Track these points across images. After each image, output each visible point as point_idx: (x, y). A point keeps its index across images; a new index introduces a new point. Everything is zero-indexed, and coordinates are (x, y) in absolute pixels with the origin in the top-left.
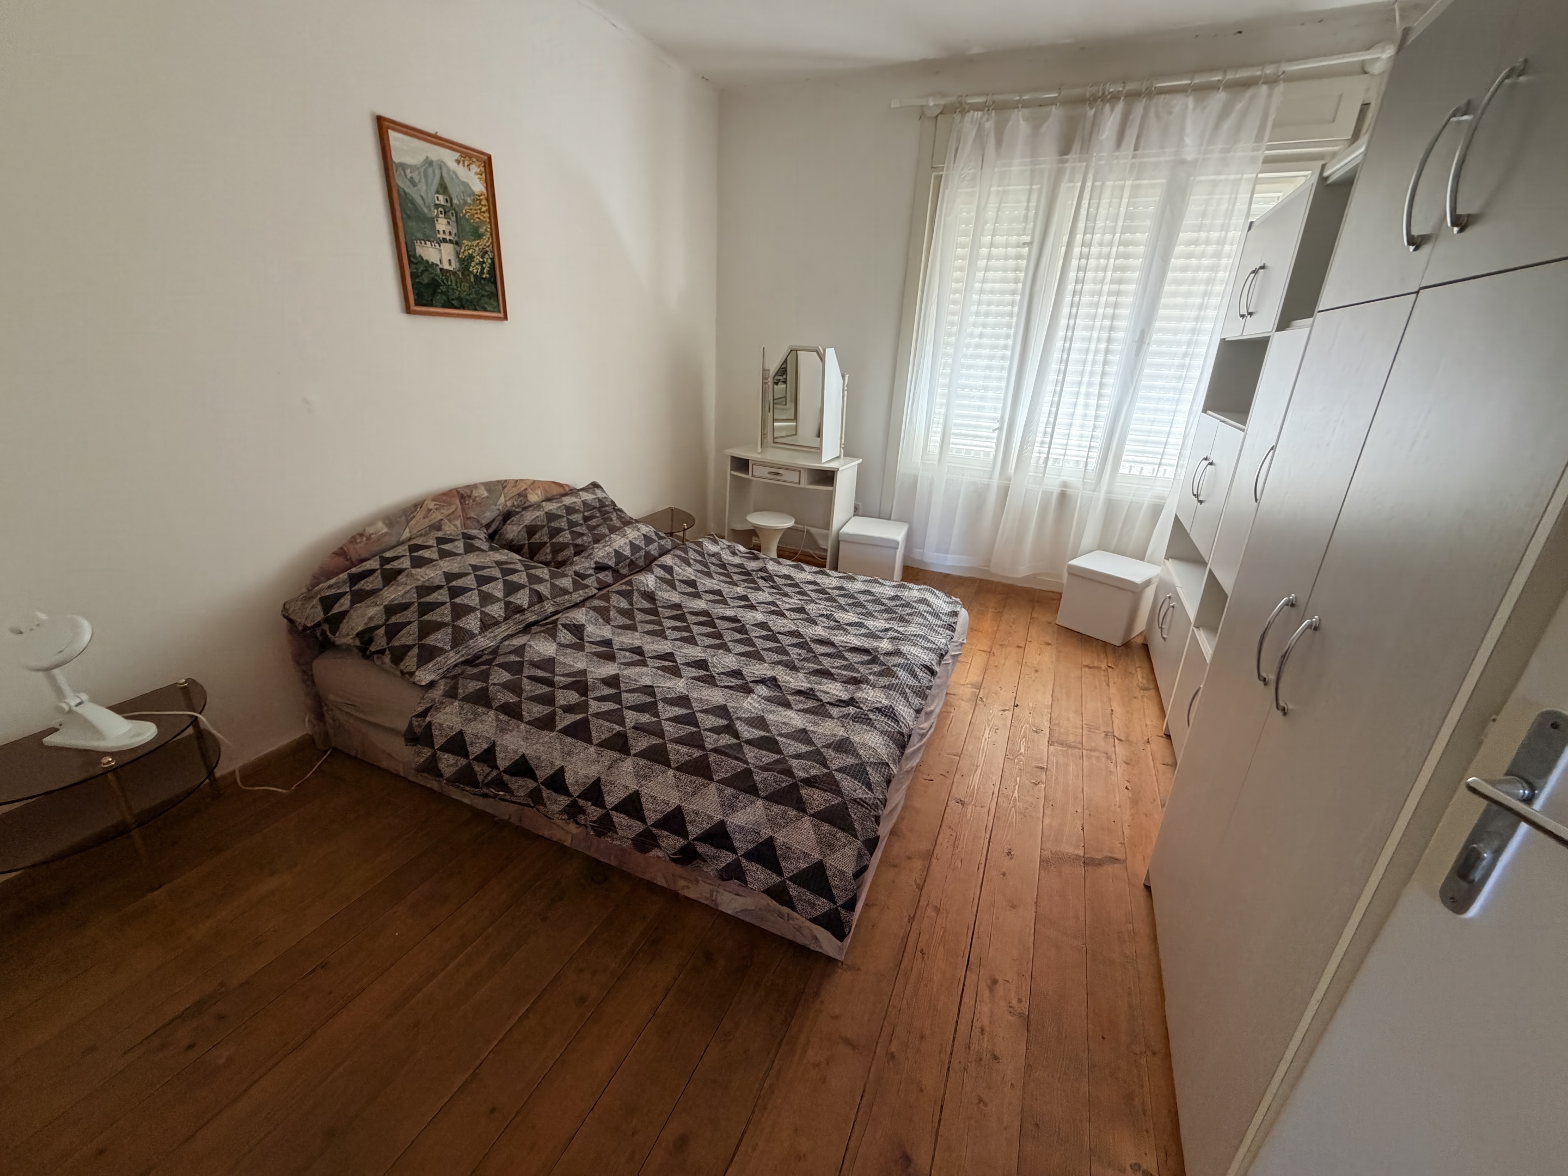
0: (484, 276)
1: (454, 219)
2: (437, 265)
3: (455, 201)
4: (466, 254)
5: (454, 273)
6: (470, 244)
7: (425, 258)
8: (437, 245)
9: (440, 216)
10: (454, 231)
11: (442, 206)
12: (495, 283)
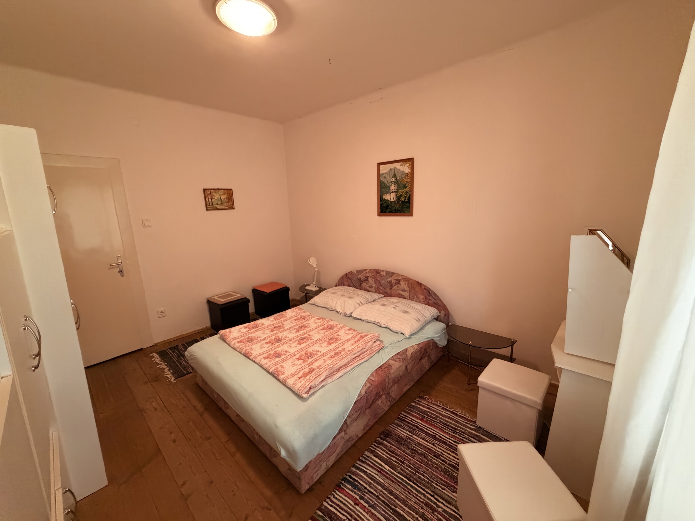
0: (405, 201)
1: (397, 184)
2: (389, 200)
3: (398, 178)
4: (400, 194)
5: (394, 202)
6: (401, 191)
7: (385, 199)
8: (390, 194)
9: (392, 185)
10: (397, 188)
11: (393, 181)
12: (410, 203)
